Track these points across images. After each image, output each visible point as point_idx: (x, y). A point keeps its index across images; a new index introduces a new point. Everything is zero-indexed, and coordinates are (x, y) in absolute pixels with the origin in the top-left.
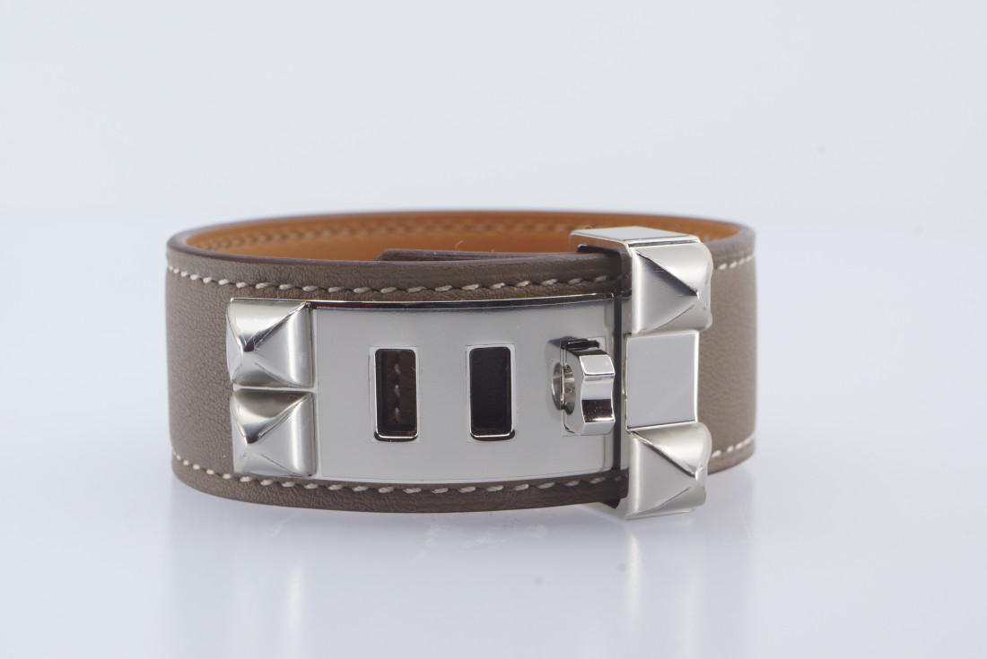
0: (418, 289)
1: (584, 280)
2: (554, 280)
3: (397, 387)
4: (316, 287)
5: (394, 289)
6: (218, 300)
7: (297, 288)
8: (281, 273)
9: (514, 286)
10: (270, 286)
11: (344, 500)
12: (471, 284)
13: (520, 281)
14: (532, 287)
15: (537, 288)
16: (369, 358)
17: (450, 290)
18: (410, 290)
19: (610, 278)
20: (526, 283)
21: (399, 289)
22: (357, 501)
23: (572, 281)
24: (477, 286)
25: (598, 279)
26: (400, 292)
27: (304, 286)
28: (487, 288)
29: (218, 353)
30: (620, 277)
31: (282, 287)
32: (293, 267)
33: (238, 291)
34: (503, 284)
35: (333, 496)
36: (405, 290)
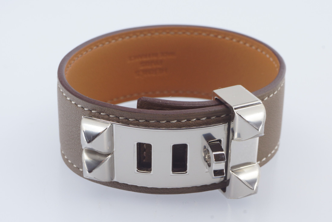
0: (153, 122)
1: (217, 117)
2: (205, 118)
3: (145, 152)
4: (115, 116)
5: (144, 121)
6: (78, 112)
7: (107, 115)
8: (101, 109)
9: (190, 121)
10: (97, 112)
11: (124, 187)
12: (173, 120)
13: (192, 119)
14: (197, 121)
15: (199, 121)
16: (134, 145)
17: (166, 122)
18: (151, 122)
19: (227, 115)
20: (195, 119)
21: (146, 121)
22: (129, 188)
23: (212, 118)
24: (176, 121)
25: (222, 116)
26: (147, 122)
27: (111, 115)
28: (180, 122)
29: (77, 130)
30: (231, 114)
31: (102, 114)
32: (106, 108)
33: (85, 111)
34: (186, 120)
35: (121, 185)
36: (149, 121)
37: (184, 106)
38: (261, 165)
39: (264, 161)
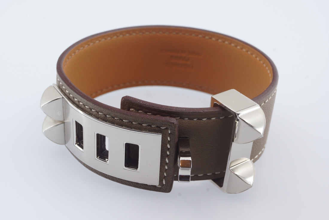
37: (161, 109)
38: (254, 162)
39: (256, 158)
